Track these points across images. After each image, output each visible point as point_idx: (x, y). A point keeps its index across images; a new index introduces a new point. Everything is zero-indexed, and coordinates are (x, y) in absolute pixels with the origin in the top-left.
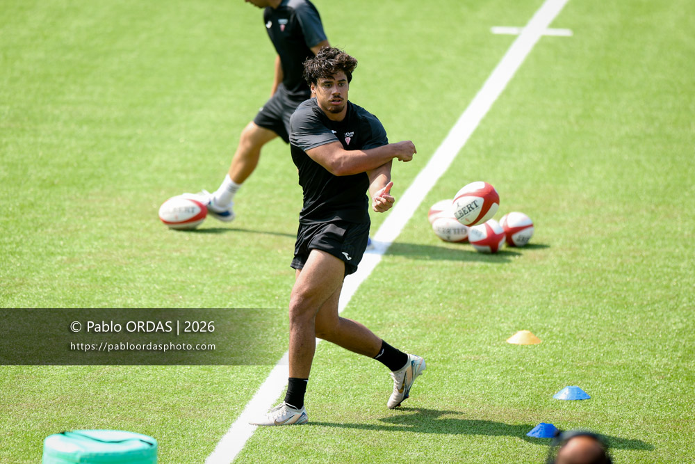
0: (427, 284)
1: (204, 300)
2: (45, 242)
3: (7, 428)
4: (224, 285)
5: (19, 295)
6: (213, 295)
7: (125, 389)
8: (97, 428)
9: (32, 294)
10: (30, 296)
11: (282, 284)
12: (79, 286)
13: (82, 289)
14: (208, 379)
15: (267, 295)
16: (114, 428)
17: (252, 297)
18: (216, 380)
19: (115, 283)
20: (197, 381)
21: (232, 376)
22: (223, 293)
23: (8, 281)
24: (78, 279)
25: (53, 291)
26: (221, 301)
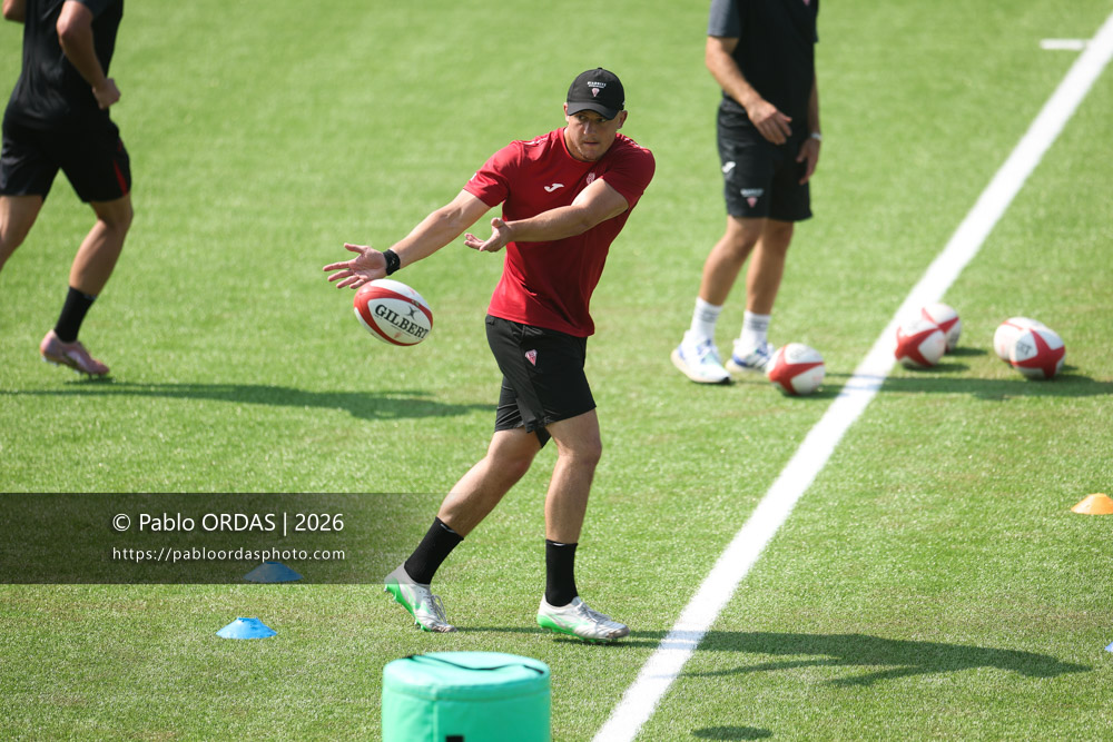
0: (948, 426)
1: (614, 457)
2: (379, 374)
3: (330, 651)
4: (643, 434)
5: (342, 454)
6: (627, 449)
7: (501, 590)
8: (461, 650)
9: (360, 453)
10: (359, 456)
11: (730, 431)
12: (429, 439)
13: (434, 443)
14: (623, 574)
15: (707, 447)
16: (486, 649)
17: (685, 450)
18: (634, 576)
19: (482, 434)
20: (607, 578)
21: (659, 569)
22: (642, 445)
23: (325, 433)
24: (427, 429)
25: (391, 448)
26: (640, 458)
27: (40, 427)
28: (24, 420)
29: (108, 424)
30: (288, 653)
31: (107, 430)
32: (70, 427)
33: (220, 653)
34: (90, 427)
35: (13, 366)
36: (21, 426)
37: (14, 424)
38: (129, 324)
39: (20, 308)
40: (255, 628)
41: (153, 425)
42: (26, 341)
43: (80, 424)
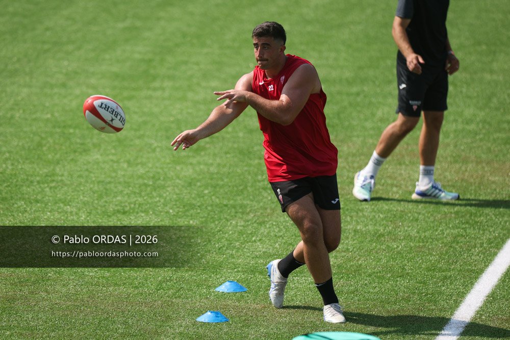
1: (419, 226)
4: (435, 214)
5: (271, 222)
6: (427, 222)
7: (356, 298)
8: (334, 331)
9: (280, 222)
10: (279, 224)
11: (483, 213)
14: (424, 291)
15: (471, 221)
16: (348, 331)
17: (459, 223)
18: (430, 292)
19: (347, 212)
20: (414, 293)
21: (443, 288)
22: (435, 220)
23: (261, 211)
26: (433, 227)
27: (105, 206)
28: (96, 202)
29: (143, 204)
30: (239, 331)
31: (142, 208)
32: (121, 206)
33: (201, 331)
34: (132, 206)
35: (91, 172)
36: (95, 205)
37: (91, 204)
38: (154, 150)
39: (95, 141)
40: (218, 317)
41: (166, 206)
42: (97, 159)
43: (127, 204)
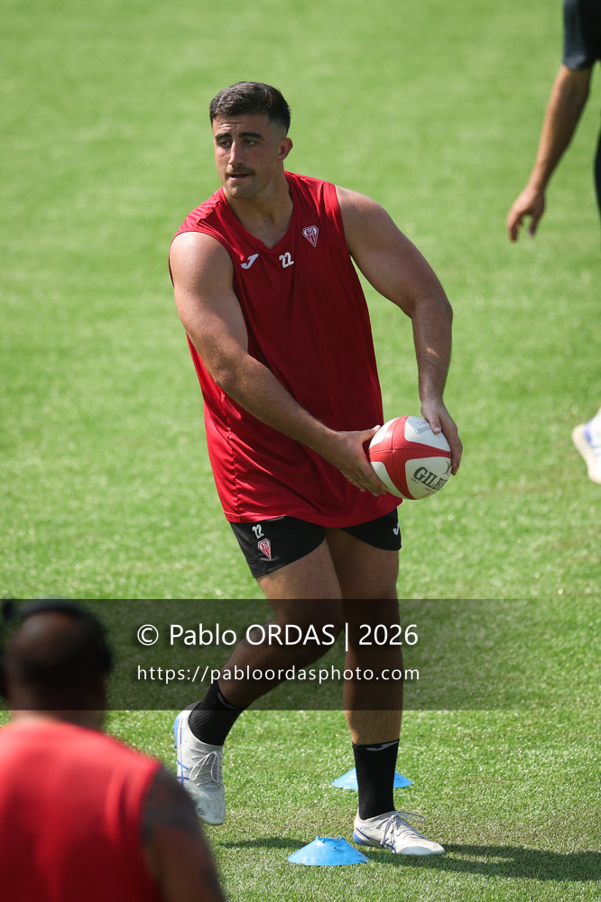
27: (55, 582)
28: (33, 572)
29: (147, 576)
30: (393, 886)
31: (146, 585)
32: (95, 582)
33: (300, 887)
34: (122, 581)
35: (17, 500)
36: (30, 580)
37: (20, 577)
38: (173, 443)
39: (27, 421)
40: (341, 852)
41: (207, 579)
42: (34, 466)
43: (109, 577)
